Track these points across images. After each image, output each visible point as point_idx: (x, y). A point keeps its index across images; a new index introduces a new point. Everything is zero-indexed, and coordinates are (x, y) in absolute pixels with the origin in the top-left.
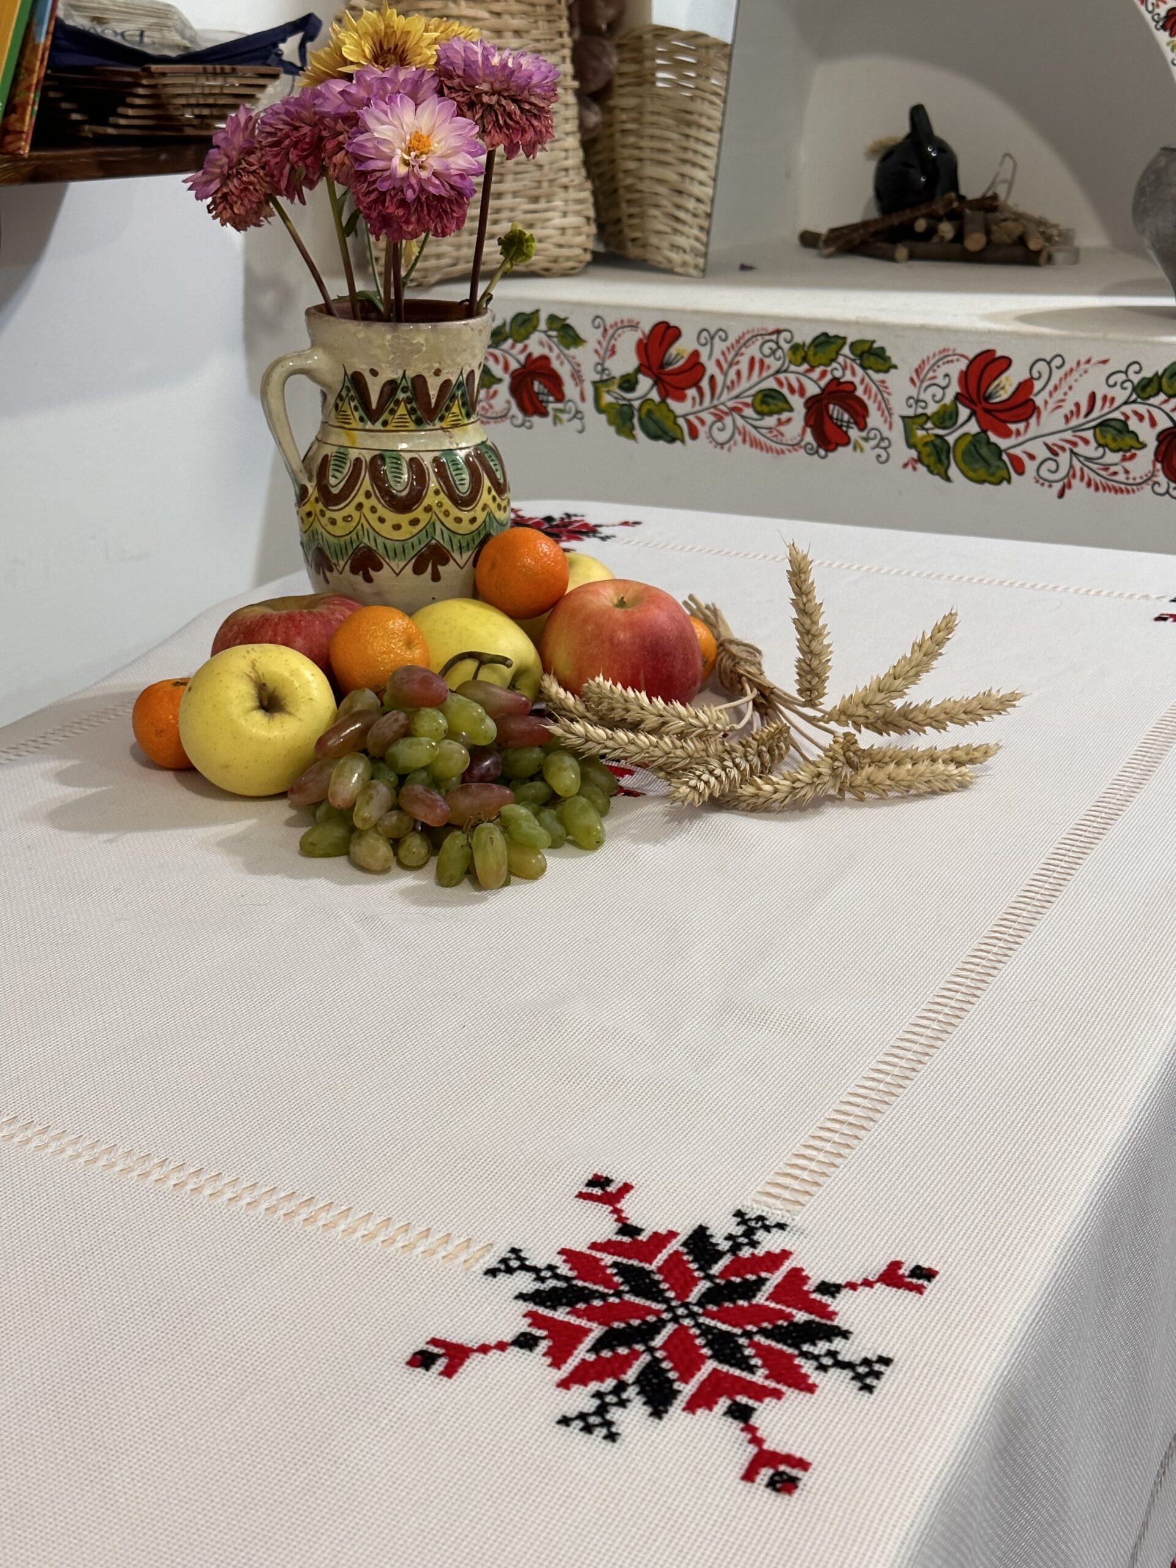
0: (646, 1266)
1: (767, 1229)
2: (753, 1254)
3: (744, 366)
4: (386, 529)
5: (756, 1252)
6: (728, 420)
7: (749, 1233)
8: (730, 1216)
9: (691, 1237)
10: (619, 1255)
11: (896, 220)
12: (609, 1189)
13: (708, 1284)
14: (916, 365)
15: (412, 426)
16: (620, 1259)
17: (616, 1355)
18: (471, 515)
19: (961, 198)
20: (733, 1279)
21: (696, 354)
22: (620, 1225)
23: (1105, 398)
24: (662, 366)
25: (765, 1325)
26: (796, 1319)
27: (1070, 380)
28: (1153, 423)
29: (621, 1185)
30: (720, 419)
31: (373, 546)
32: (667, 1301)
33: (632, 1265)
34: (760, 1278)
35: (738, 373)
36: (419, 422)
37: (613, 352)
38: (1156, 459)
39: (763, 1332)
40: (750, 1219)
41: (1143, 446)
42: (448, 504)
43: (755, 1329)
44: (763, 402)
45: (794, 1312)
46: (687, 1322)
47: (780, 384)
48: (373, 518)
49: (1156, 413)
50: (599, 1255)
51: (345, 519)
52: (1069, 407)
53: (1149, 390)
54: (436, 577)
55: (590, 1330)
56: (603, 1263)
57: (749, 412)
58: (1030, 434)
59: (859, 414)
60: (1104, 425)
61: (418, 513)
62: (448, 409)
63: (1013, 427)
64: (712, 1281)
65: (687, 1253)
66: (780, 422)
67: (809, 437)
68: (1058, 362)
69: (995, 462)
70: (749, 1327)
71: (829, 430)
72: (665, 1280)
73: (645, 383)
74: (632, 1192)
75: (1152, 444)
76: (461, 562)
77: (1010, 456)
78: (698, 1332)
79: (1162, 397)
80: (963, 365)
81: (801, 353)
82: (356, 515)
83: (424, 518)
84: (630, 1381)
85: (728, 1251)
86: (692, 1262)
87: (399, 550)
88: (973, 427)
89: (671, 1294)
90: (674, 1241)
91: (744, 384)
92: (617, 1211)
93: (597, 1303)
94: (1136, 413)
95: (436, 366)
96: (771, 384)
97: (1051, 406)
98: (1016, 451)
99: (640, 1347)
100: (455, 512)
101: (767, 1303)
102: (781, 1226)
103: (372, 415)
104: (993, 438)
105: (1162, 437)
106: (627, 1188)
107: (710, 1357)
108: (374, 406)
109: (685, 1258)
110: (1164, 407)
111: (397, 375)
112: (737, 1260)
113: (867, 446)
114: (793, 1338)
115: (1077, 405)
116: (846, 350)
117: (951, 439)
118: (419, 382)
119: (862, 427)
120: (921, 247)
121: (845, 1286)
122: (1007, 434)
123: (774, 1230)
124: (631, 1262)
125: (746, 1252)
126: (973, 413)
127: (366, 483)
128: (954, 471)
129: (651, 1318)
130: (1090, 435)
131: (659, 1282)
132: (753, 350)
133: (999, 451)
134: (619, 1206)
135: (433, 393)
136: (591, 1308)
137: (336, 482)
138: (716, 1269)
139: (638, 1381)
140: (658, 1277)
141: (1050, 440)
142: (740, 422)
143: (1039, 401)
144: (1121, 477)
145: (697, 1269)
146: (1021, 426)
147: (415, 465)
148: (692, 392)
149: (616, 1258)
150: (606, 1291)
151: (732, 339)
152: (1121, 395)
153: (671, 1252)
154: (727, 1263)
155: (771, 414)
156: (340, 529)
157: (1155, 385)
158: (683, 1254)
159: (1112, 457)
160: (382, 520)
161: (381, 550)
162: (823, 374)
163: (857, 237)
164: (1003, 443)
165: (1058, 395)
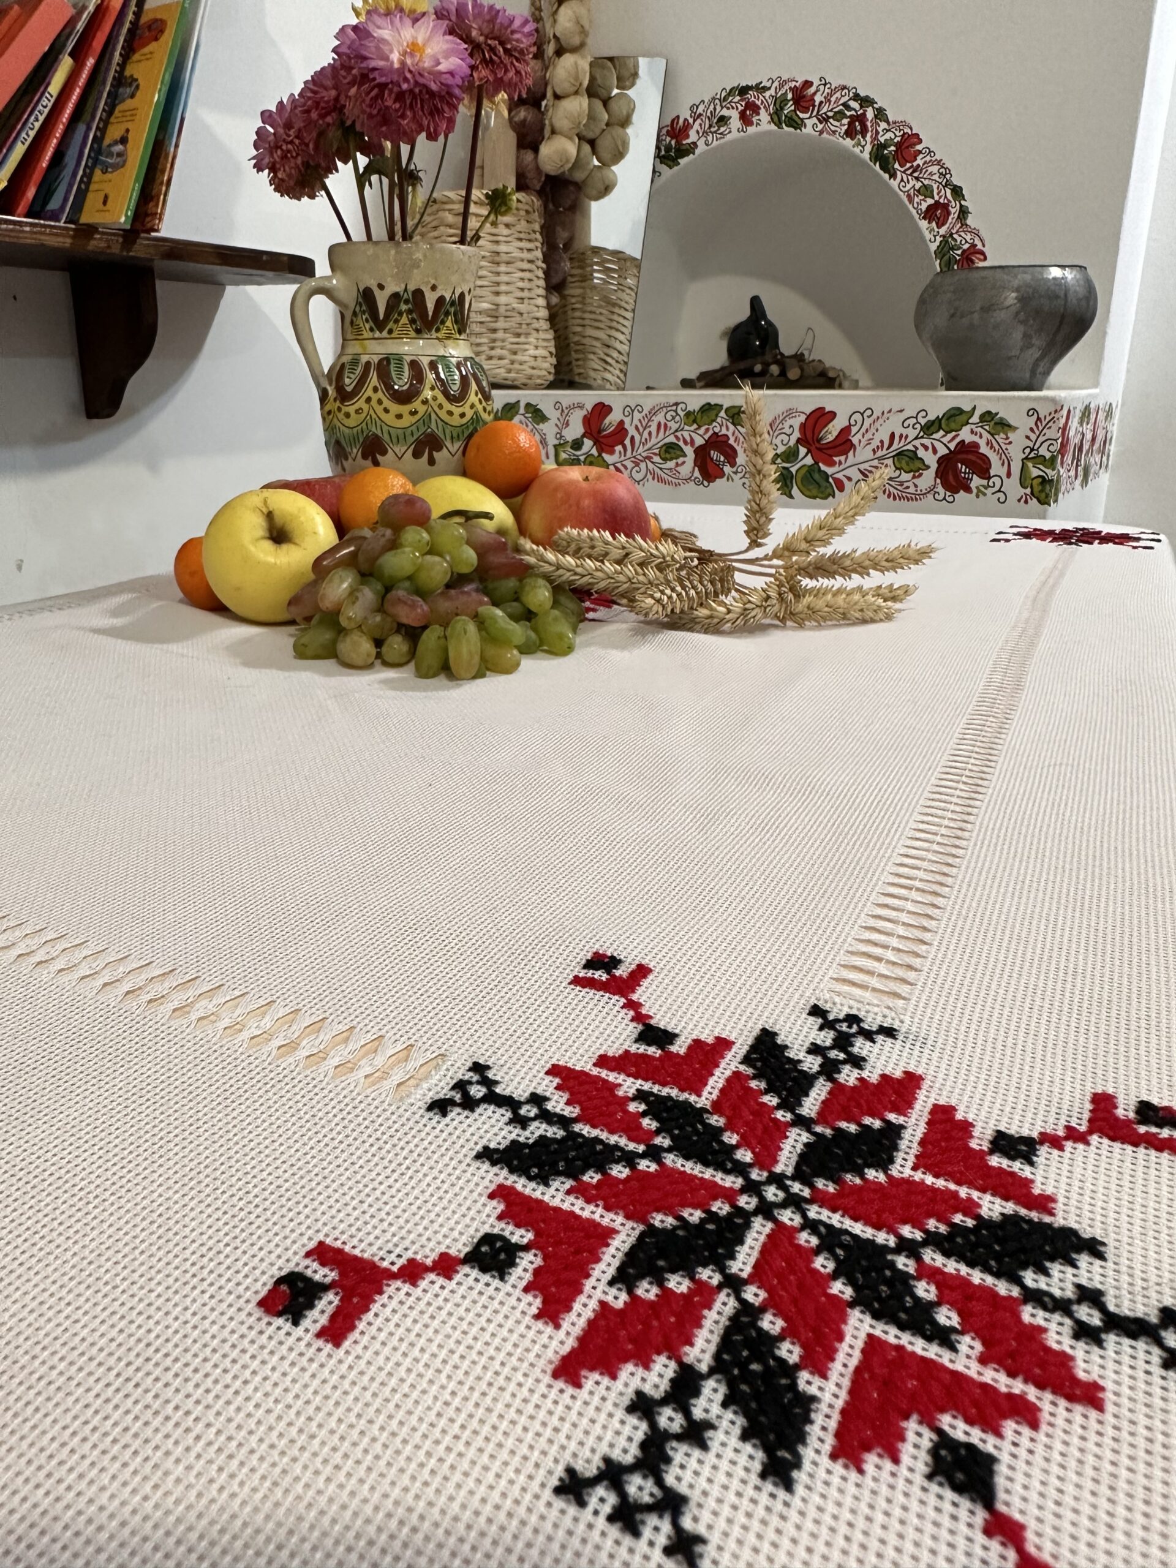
0: (693, 1098)
1: (869, 1036)
2: (861, 1080)
3: (653, 429)
4: (389, 419)
5: (865, 1074)
6: (643, 465)
7: (843, 1042)
8: (804, 1015)
9: (753, 1048)
10: (646, 1080)
11: (742, 365)
12: (618, 973)
13: (805, 1137)
14: (770, 420)
15: (413, 334)
16: (647, 1086)
17: (667, 1294)
18: (461, 410)
19: (782, 354)
20: (843, 1125)
21: (622, 422)
22: (640, 1027)
23: (901, 436)
24: (599, 432)
25: (932, 1224)
26: (984, 1212)
27: (877, 425)
28: (935, 451)
29: (633, 967)
30: (637, 465)
31: (379, 433)
32: (740, 1169)
33: (669, 1098)
34: (888, 1123)
35: (650, 434)
36: (418, 331)
37: (567, 425)
38: (937, 476)
39: (932, 1240)
40: (837, 1021)
41: (928, 467)
42: (441, 398)
43: (918, 1236)
44: (666, 451)
45: (975, 1195)
46: (787, 1217)
47: (677, 438)
48: (379, 410)
49: (938, 445)
50: (612, 1077)
51: (357, 412)
52: (876, 443)
53: (933, 429)
54: (432, 462)
55: (611, 1232)
56: (620, 1093)
57: (657, 459)
58: (849, 462)
59: (731, 455)
60: (900, 454)
61: (417, 404)
62: (443, 322)
63: (836, 459)
64: (809, 1130)
65: (754, 1077)
66: (677, 465)
67: (697, 474)
68: (869, 412)
69: (824, 484)
70: (907, 1231)
71: (711, 468)
72: (730, 1126)
73: (588, 443)
74: (651, 977)
75: (934, 466)
76: (453, 451)
77: (835, 480)
78: (814, 1241)
79: (941, 433)
80: (802, 418)
81: (692, 418)
82: (365, 407)
83: (422, 409)
84: (704, 1368)
85: (819, 1073)
86: (767, 1092)
87: (401, 437)
88: (809, 460)
89: (745, 1156)
90: (729, 1055)
91: (654, 440)
92: (632, 1005)
93: (619, 1171)
94: (922, 445)
95: (433, 282)
96: (672, 439)
97: (864, 442)
98: (839, 476)
99: (708, 1275)
100: (447, 406)
101: (918, 1176)
102: (889, 1032)
103: (380, 325)
104: (823, 467)
105: (940, 461)
106: (642, 971)
107: (852, 1304)
108: (381, 316)
109: (754, 1084)
110: (945, 440)
111: (399, 288)
112: (838, 1089)
113: (736, 477)
114: (998, 1258)
115: (882, 442)
116: (722, 414)
117: (793, 470)
118: (419, 294)
119: (733, 464)
120: (758, 380)
121: (1042, 1143)
122: (832, 464)
123: (880, 1038)
124: (665, 1091)
125: (848, 1076)
126: (809, 451)
127: (374, 380)
128: (795, 491)
129: (720, 1207)
130: (890, 462)
131: (720, 1131)
132: (660, 418)
133: (826, 476)
134: (634, 997)
135: (430, 306)
136: (608, 1181)
137: (349, 382)
138: (810, 1106)
139: (719, 1367)
140: (717, 1121)
141: (862, 467)
142: (650, 466)
143: (855, 440)
144: (912, 490)
145: (779, 1107)
146: (843, 458)
147: (414, 365)
148: (619, 448)
149: (640, 1084)
150: (632, 1146)
151: (646, 411)
152: (912, 433)
153: (728, 1073)
154: (823, 1096)
155: (671, 459)
156: (352, 422)
157: (936, 425)
158: (748, 1078)
159: (905, 476)
160: (386, 411)
161: (386, 437)
162: (707, 430)
163: (718, 375)
164: (829, 470)
165: (869, 436)
